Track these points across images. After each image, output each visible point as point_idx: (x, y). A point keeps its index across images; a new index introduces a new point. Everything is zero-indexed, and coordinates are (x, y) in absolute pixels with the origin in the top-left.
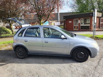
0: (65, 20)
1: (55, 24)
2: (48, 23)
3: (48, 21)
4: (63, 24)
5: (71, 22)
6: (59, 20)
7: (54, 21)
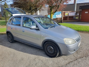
0: (81, 10)
1: (69, 14)
2: (61, 13)
3: (61, 12)
4: (78, 14)
5: (87, 12)
6: (76, 11)
7: (68, 11)
